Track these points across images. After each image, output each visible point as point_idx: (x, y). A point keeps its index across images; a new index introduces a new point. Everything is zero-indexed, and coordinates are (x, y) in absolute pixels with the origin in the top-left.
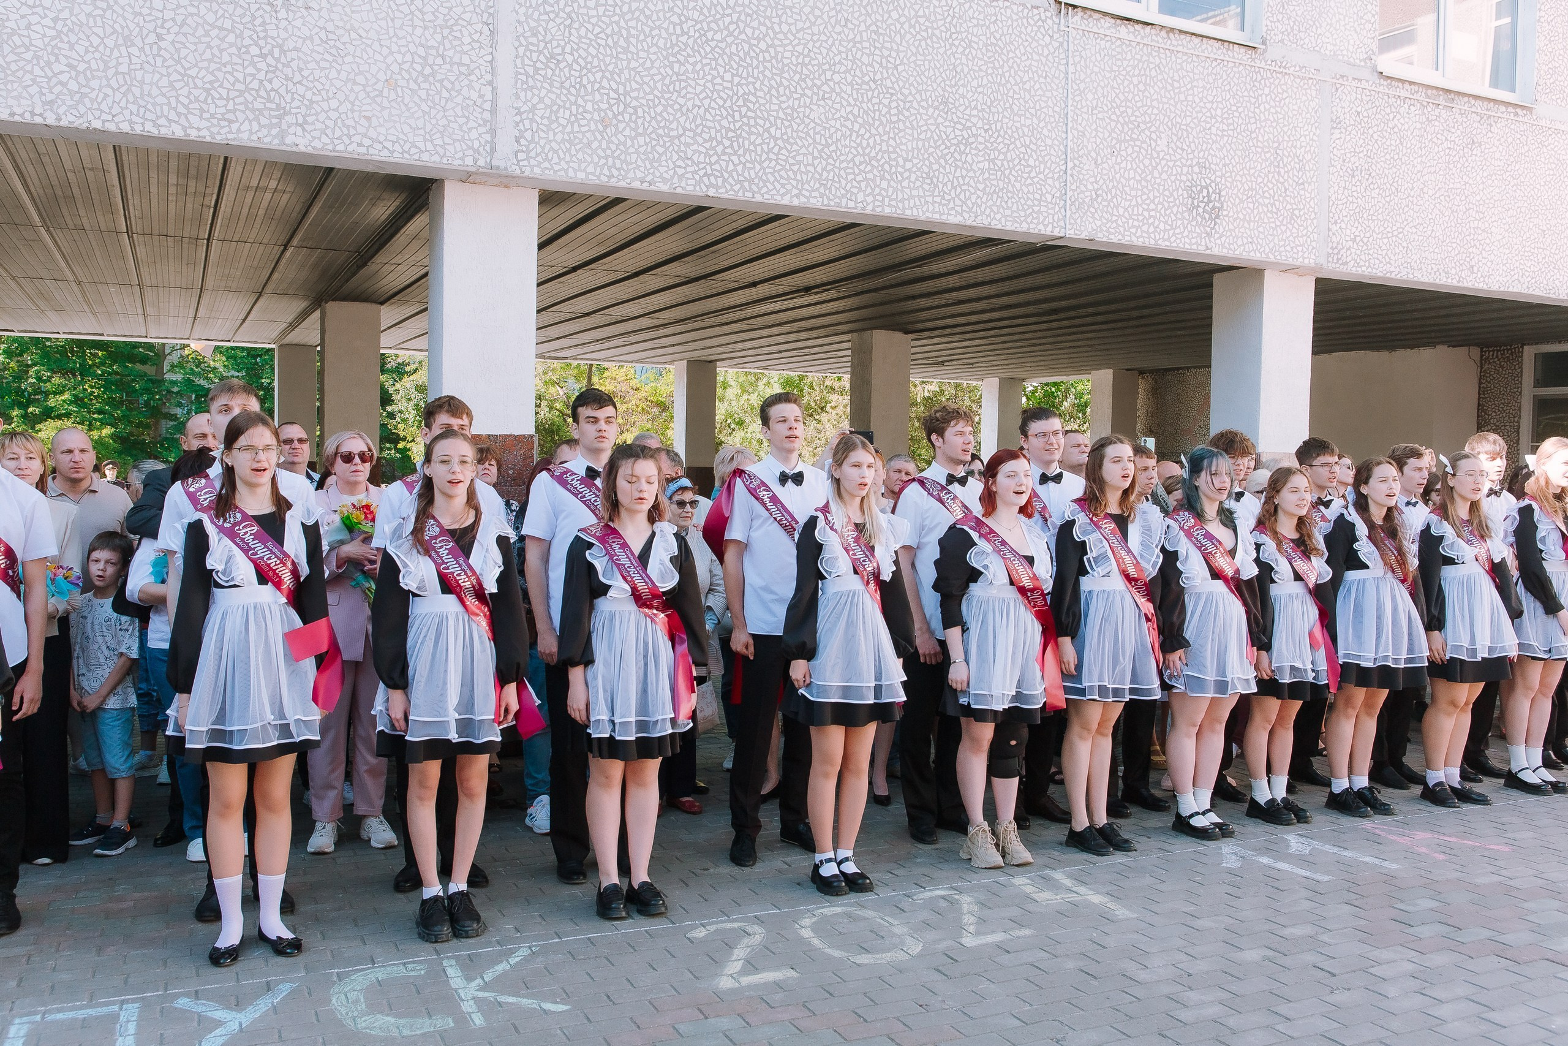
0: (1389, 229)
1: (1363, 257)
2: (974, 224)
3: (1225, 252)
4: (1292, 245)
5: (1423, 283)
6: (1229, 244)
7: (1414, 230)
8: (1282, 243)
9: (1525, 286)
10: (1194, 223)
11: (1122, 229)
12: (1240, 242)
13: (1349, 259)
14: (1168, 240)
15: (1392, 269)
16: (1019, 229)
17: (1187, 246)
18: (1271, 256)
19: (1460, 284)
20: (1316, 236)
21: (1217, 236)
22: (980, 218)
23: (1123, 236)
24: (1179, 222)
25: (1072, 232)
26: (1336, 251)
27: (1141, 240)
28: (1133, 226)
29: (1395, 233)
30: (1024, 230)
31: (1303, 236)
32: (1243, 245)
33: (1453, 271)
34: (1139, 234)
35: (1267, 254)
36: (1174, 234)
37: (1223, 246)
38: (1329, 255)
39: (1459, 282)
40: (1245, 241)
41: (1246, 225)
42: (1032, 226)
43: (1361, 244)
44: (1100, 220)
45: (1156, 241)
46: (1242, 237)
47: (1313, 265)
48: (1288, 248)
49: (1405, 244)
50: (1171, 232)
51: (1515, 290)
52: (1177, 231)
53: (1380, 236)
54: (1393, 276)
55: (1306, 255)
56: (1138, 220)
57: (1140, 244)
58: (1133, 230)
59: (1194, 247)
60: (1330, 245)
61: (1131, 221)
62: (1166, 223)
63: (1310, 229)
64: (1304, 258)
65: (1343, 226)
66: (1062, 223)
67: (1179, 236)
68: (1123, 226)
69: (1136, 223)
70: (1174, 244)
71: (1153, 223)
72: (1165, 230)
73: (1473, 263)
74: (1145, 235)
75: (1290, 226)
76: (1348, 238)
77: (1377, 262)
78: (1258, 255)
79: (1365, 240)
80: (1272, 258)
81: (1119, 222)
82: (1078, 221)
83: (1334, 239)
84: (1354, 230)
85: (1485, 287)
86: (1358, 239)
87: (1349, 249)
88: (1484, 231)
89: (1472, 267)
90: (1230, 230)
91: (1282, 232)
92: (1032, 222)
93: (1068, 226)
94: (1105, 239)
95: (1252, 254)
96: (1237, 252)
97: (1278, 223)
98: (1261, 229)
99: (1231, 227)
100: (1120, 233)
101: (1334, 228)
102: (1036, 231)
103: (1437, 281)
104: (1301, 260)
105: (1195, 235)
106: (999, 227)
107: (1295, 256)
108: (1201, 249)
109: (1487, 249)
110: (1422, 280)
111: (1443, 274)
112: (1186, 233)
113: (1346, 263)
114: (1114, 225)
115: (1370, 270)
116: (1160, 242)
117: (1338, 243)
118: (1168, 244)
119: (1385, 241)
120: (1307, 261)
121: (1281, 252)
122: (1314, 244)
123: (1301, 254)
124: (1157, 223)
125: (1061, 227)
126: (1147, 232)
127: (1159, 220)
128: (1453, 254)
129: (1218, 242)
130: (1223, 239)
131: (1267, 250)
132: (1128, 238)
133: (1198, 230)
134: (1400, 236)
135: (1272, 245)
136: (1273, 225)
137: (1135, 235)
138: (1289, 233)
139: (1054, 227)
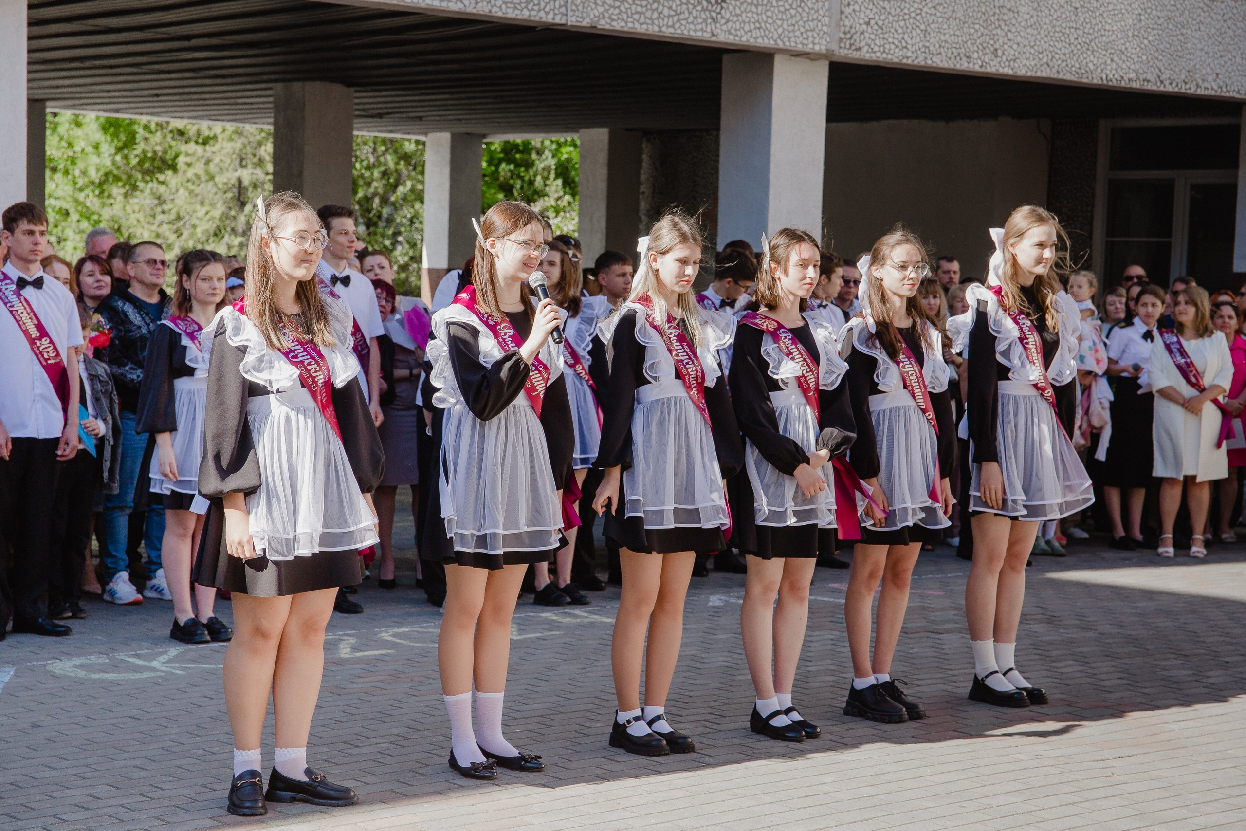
0: (906, 11)
1: (877, 42)
2: (475, 11)
3: (731, 39)
4: (802, 30)
5: (942, 68)
6: (736, 30)
7: (933, 11)
8: (791, 28)
9: (1054, 70)
10: (699, 8)
11: (625, 16)
12: (747, 28)
13: (863, 44)
14: (673, 26)
15: (909, 54)
16: (520, 17)
17: (692, 33)
18: (779, 42)
19: (983, 70)
20: (827, 19)
21: (723, 21)
22: (480, 5)
23: (626, 22)
24: (684, 7)
25: (574, 19)
26: (848, 36)
27: (644, 26)
28: (637, 12)
29: (913, 15)
30: (525, 17)
31: (813, 20)
32: (750, 31)
33: (976, 55)
34: (642, 20)
35: (775, 41)
36: (679, 20)
37: (730, 33)
38: (841, 40)
39: (981, 67)
40: (752, 26)
41: (754, 9)
42: (533, 13)
43: (876, 27)
44: (603, 6)
45: (660, 28)
46: (749, 22)
47: (824, 51)
48: (798, 33)
49: (923, 27)
50: (676, 18)
51: (1044, 75)
52: (682, 17)
53: (896, 18)
54: (910, 62)
55: (816, 41)
56: (641, 6)
57: (643, 31)
58: (636, 17)
59: (699, 34)
60: (843, 29)
61: (634, 7)
62: (670, 8)
63: (821, 12)
64: (814, 44)
65: (857, 8)
66: (563, 10)
67: (684, 22)
68: (626, 13)
69: (639, 9)
70: (679, 31)
71: (657, 9)
72: (669, 16)
73: (997, 46)
74: (648, 21)
75: (800, 10)
76: (862, 22)
77: (893, 46)
78: (766, 41)
79: (880, 23)
80: (780, 45)
81: (623, 8)
82: (580, 8)
83: (847, 23)
84: (868, 12)
85: (1011, 72)
86: (872, 22)
87: (862, 33)
88: (1010, 10)
89: (996, 50)
90: (737, 15)
91: (792, 17)
92: (533, 9)
93: (570, 13)
94: (607, 27)
95: (760, 40)
96: (744, 39)
97: (788, 7)
98: (769, 14)
99: (738, 12)
100: (623, 20)
101: (848, 11)
102: (537, 19)
103: (958, 67)
104: (811, 46)
105: (700, 21)
106: (500, 14)
107: (805, 42)
108: (707, 36)
109: (1013, 30)
110: (941, 65)
111: (964, 59)
112: (691, 19)
113: (859, 49)
114: (617, 11)
115: (884, 56)
116: (664, 29)
117: (851, 27)
118: (671, 30)
119: (902, 23)
120: (817, 48)
121: (789, 38)
122: (825, 29)
123: (811, 39)
124: (661, 8)
125: (563, 14)
126: (651, 19)
127: (664, 6)
128: (975, 36)
129: (724, 28)
130: (730, 24)
131: (776, 36)
132: (630, 25)
133: (703, 16)
134: (918, 18)
135: (780, 30)
136: (782, 9)
137: (638, 21)
138: (798, 17)
139: (555, 14)
